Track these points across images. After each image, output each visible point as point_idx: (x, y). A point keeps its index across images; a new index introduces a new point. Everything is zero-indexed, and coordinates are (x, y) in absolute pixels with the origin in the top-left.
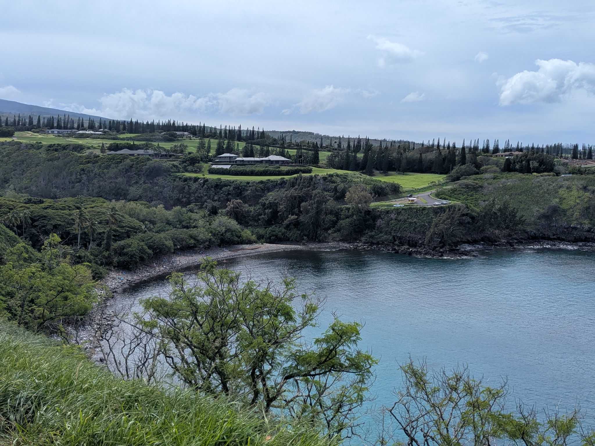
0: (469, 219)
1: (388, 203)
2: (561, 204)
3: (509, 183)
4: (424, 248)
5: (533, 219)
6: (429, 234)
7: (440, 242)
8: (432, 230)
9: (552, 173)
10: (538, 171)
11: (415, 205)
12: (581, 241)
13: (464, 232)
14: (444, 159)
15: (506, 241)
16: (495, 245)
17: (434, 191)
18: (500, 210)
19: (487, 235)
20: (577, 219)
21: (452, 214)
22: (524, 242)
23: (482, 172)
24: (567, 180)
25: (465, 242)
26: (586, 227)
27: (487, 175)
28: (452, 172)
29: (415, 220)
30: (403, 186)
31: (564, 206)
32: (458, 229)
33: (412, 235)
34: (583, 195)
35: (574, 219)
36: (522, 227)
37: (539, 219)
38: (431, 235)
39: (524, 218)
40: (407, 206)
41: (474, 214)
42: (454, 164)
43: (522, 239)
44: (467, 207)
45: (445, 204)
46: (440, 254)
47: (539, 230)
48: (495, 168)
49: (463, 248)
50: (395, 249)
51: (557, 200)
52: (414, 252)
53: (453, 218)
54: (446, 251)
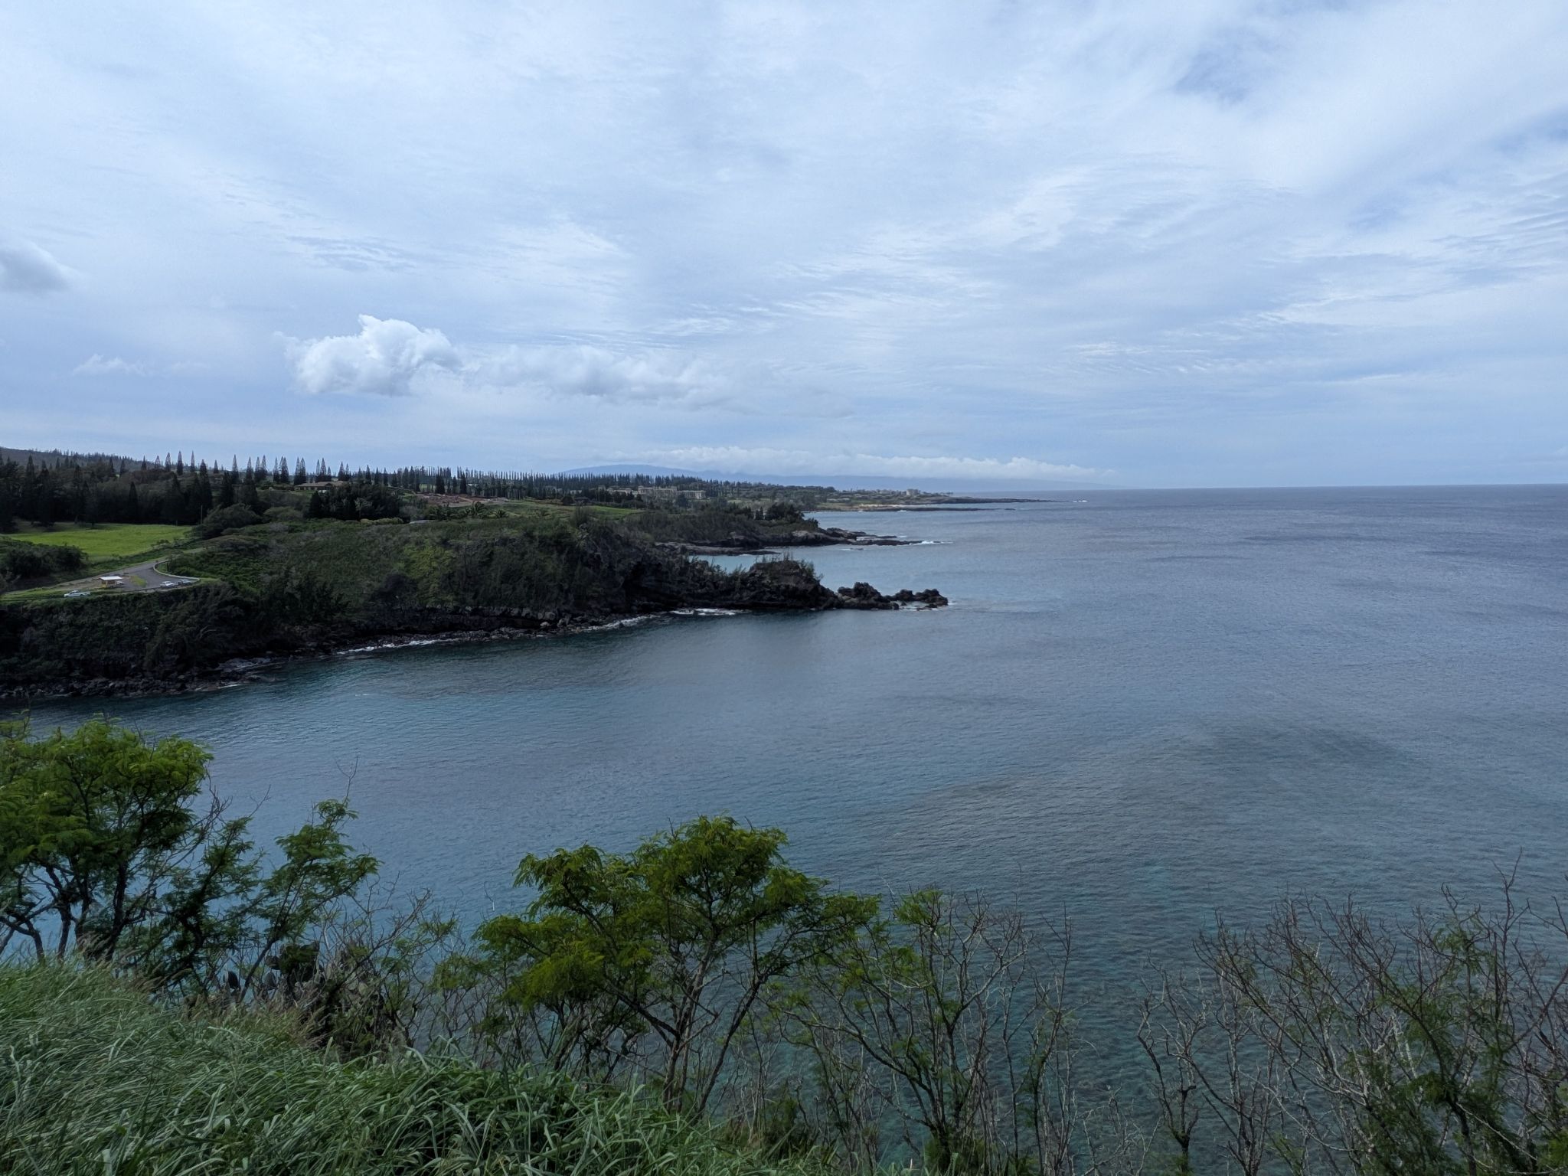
0: (238, 611)
1: (50, 591)
2: (408, 571)
3: (317, 539)
4: (143, 677)
5: (361, 601)
6: (151, 647)
7: (179, 662)
8: (158, 639)
9: (396, 519)
10: (372, 515)
11: (119, 590)
12: (444, 630)
13: (230, 636)
14: (187, 496)
15: (315, 644)
16: (294, 654)
17: (162, 560)
18: (299, 588)
19: (278, 637)
20: (435, 595)
21: (202, 603)
22: (348, 642)
23: (267, 519)
24: (416, 530)
25: (233, 656)
26: (451, 606)
27: (275, 526)
28: (205, 520)
29: (118, 622)
30: (88, 552)
31: (414, 575)
32: (216, 632)
33: (113, 654)
34: (442, 554)
35: (430, 594)
36: (344, 617)
37: (373, 598)
38: (158, 649)
39: (344, 600)
40: (98, 593)
41: (248, 599)
42: (210, 506)
43: (343, 637)
44: (234, 588)
45: (186, 584)
46: (179, 685)
47: (372, 619)
48: (292, 511)
49: (230, 667)
50: (73, 688)
51: (402, 565)
52: (120, 688)
53: (205, 610)
54: (193, 677)
